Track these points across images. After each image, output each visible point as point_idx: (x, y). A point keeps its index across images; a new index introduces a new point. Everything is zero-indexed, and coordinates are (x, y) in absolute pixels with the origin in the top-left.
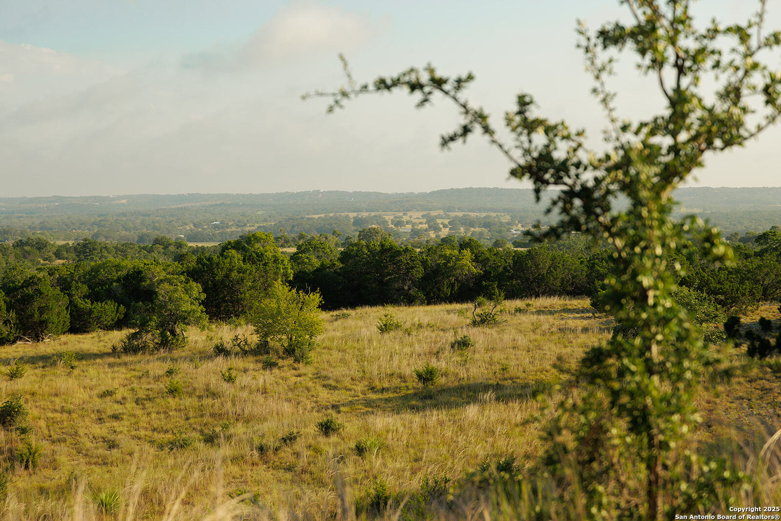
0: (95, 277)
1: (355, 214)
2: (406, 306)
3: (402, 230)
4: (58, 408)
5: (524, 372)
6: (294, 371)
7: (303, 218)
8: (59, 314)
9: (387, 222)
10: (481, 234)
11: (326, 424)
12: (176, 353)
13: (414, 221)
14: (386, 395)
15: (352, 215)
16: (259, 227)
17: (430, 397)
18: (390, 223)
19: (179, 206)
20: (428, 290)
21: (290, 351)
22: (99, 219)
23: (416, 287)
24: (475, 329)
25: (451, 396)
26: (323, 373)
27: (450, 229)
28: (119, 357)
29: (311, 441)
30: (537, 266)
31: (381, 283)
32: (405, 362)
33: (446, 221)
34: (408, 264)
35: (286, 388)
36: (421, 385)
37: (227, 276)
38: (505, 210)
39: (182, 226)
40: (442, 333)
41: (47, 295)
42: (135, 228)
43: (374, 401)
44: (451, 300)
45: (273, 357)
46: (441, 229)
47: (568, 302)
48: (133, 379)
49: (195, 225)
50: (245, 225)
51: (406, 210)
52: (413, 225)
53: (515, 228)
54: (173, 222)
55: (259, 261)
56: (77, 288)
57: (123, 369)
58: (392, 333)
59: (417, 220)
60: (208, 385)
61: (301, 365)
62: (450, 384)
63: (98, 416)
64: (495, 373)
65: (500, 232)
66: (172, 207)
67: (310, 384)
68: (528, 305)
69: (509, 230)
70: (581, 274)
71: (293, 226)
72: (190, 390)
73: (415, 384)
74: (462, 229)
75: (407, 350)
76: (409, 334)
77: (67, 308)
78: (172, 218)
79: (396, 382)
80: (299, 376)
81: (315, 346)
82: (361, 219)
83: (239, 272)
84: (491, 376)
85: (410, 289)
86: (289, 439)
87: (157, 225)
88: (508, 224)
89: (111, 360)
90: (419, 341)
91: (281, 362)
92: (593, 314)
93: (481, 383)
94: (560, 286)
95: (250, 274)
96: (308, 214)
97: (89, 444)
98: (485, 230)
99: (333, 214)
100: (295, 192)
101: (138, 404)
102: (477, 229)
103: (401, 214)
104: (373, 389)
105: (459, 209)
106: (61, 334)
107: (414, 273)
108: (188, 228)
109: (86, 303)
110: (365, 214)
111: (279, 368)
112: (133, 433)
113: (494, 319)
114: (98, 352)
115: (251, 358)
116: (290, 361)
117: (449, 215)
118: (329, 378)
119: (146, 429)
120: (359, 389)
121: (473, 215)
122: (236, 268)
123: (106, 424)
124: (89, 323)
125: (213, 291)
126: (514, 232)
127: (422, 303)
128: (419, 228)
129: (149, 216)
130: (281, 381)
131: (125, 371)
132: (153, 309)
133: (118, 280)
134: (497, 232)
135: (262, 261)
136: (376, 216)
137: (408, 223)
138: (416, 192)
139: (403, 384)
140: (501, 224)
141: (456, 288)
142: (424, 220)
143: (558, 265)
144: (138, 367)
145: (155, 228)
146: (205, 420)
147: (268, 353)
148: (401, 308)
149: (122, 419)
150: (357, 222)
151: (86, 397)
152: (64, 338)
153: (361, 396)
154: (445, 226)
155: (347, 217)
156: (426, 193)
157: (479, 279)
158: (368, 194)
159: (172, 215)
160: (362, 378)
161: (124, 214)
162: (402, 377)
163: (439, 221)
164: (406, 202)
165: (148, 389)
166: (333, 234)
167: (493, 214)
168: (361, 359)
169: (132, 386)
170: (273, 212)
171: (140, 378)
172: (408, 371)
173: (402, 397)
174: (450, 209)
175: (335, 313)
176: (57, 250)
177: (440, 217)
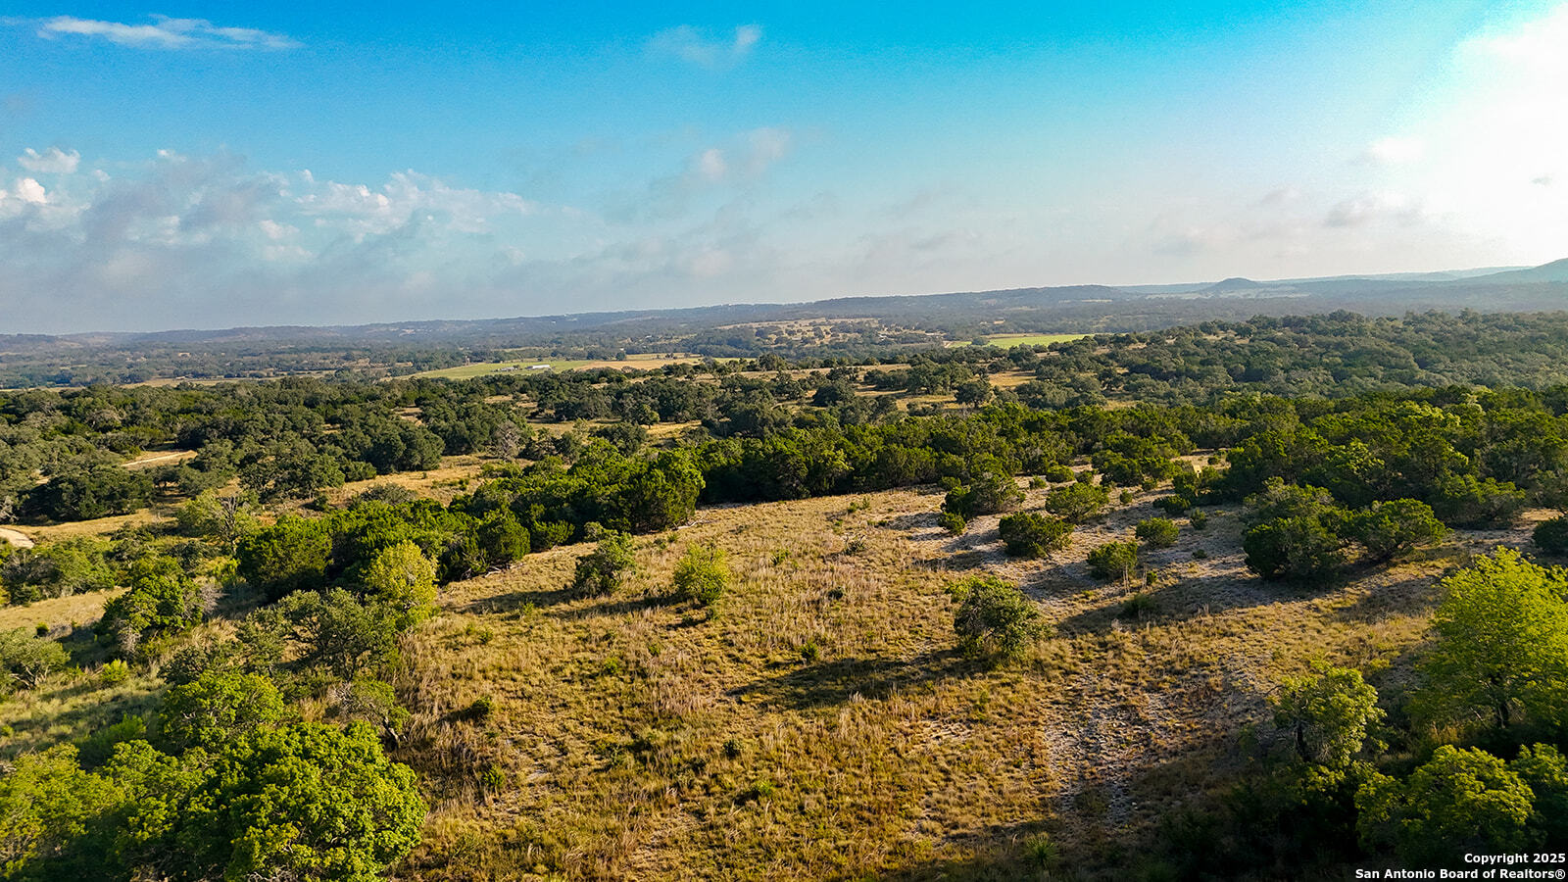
4: (519, 691)
5: (886, 640)
8: (521, 542)
11: (729, 745)
13: (803, 329)
14: (777, 675)
17: (812, 677)
25: (828, 679)
26: (729, 637)
33: (828, 329)
36: (805, 659)
51: (796, 320)
53: (882, 332)
57: (571, 626)
60: (638, 655)
62: (827, 659)
77: (527, 534)
84: (860, 645)
85: (797, 486)
88: (876, 328)
101: (583, 684)
103: (792, 323)
104: (767, 662)
105: (837, 316)
106: (525, 557)
109: (542, 525)
110: (765, 324)
111: (694, 625)
114: (553, 589)
115: (672, 606)
116: (702, 613)
120: (757, 661)
121: (849, 321)
124: (546, 540)
126: (882, 337)
130: (695, 647)
133: (567, 500)
134: (868, 337)
137: (798, 331)
142: (811, 328)
149: (570, 707)
154: (827, 333)
155: (751, 328)
160: (760, 645)
163: (823, 328)
164: (796, 312)
167: (865, 321)
174: (831, 317)
177: (823, 324)
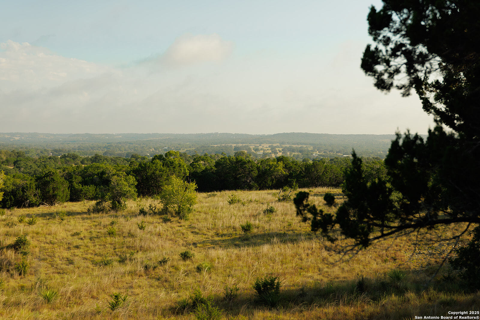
0: (86, 172)
1: (235, 145)
2: (248, 191)
3: (258, 153)
4: (48, 241)
5: (300, 227)
6: (178, 224)
7: (209, 146)
8: (63, 191)
9: (251, 149)
10: (298, 156)
11: (185, 254)
12: (119, 213)
13: (265, 149)
14: (224, 238)
15: (234, 145)
16: (187, 150)
17: (247, 239)
18: (252, 149)
19: (148, 139)
20: (260, 182)
21: (178, 213)
22: (107, 145)
23: (254, 181)
24: (279, 203)
25: (258, 239)
26: (193, 225)
27: (283, 153)
28: (89, 215)
29: (175, 263)
30: (317, 171)
31: (236, 178)
32: (237, 220)
33: (281, 149)
34: (250, 168)
35: (172, 233)
36: (243, 233)
37: (154, 173)
38: (311, 144)
39: (149, 149)
40: (261, 205)
41: (57, 181)
42: (125, 150)
43: (216, 241)
44: (271, 188)
45: (169, 216)
46: (278, 153)
47: (331, 190)
48: (92, 226)
49: (155, 149)
50: (180, 149)
51: (261, 144)
52: (264, 150)
53: (315, 153)
54: (144, 147)
55: (171, 166)
56: (76, 178)
57: (89, 221)
58: (236, 204)
59: (266, 148)
60: (130, 230)
61: (182, 221)
62: (259, 233)
63: (68, 246)
64: (284, 227)
65: (307, 155)
66: (144, 140)
67: (184, 231)
68: (310, 191)
69: (312, 154)
70: (340, 175)
71: (204, 150)
72: (120, 233)
73: (241, 232)
74: (288, 153)
75: (241, 214)
76: (244, 205)
77: (68, 188)
78: (144, 145)
79: (231, 231)
80: (181, 226)
81: (193, 210)
82: (238, 147)
83: (160, 171)
84: (282, 228)
85: (250, 182)
86: (163, 262)
87: (136, 148)
88: (312, 151)
89: (85, 216)
90: (248, 209)
91: (173, 219)
92: (343, 196)
93: (276, 232)
94: (329, 182)
95: (166, 172)
96: (212, 144)
97: (59, 262)
98: (300, 154)
99: (224, 144)
100: (206, 133)
101: (91, 240)
102: (296, 153)
103: (258, 145)
104: (217, 235)
105: (287, 143)
106: (65, 202)
107: (253, 174)
108: (151, 150)
109: (79, 186)
110: (240, 145)
111: (171, 222)
112: (84, 256)
113: (290, 198)
114: (80, 212)
115: (158, 217)
116: (177, 218)
117: (282, 146)
118: (195, 228)
119: (92, 254)
120: (210, 234)
121: (294, 146)
122: (158, 169)
123: (71, 251)
124: (81, 196)
125: (146, 181)
126: (315, 155)
127: (256, 190)
128: (267, 152)
129: (132, 144)
130: (170, 229)
131: (90, 222)
132: (109, 189)
133: (98, 174)
134: (306, 155)
135: (172, 166)
136: (246, 146)
137: (261, 149)
138: (266, 134)
139: (234, 232)
140: (308, 151)
141: (274, 182)
142: (270, 149)
143: (328, 171)
144: (97, 220)
145: (135, 150)
146: (124, 249)
147: (166, 214)
148: (245, 192)
149: (80, 248)
150: (236, 148)
151: (65, 236)
152: (66, 204)
153: (211, 238)
154: (280, 151)
155: (231, 146)
156: (271, 135)
157: (286, 177)
158: (242, 135)
159: (143, 143)
160: (213, 228)
161: (120, 143)
162: (234, 228)
163: (277, 149)
164: (261, 139)
165: (98, 232)
166: (222, 154)
167: (305, 146)
168: (215, 218)
169: (91, 230)
170: (194, 143)
171: (96, 226)
172: (237, 225)
173: (233, 239)
174: (283, 143)
175: (209, 193)
176: (83, 160)
177: (278, 147)
